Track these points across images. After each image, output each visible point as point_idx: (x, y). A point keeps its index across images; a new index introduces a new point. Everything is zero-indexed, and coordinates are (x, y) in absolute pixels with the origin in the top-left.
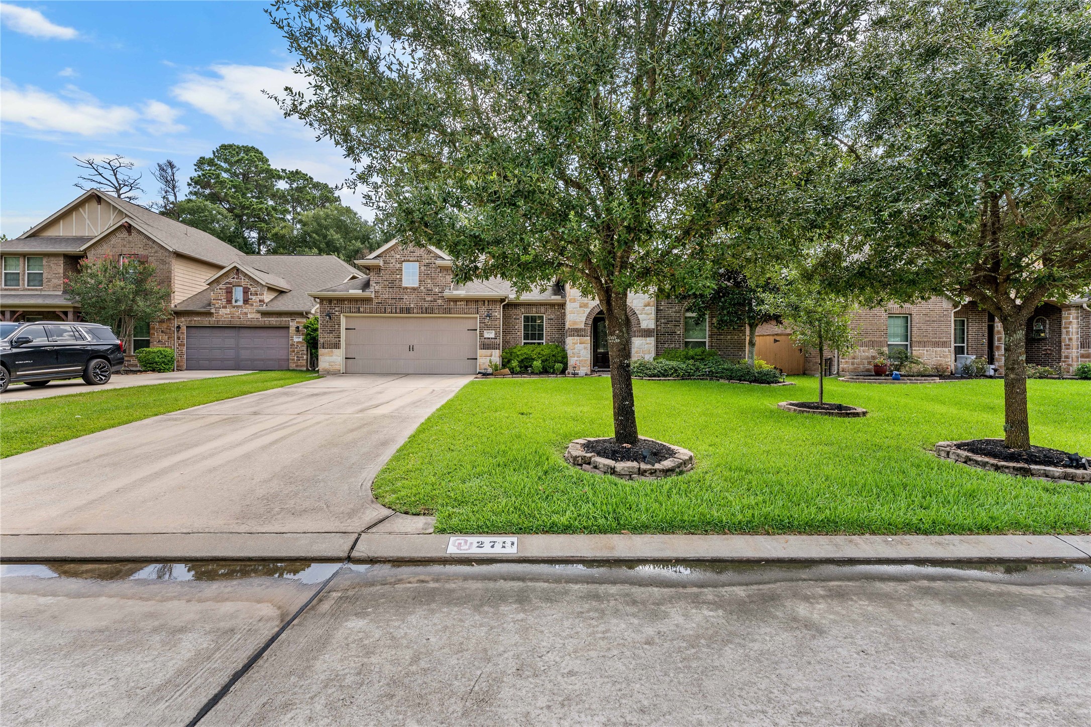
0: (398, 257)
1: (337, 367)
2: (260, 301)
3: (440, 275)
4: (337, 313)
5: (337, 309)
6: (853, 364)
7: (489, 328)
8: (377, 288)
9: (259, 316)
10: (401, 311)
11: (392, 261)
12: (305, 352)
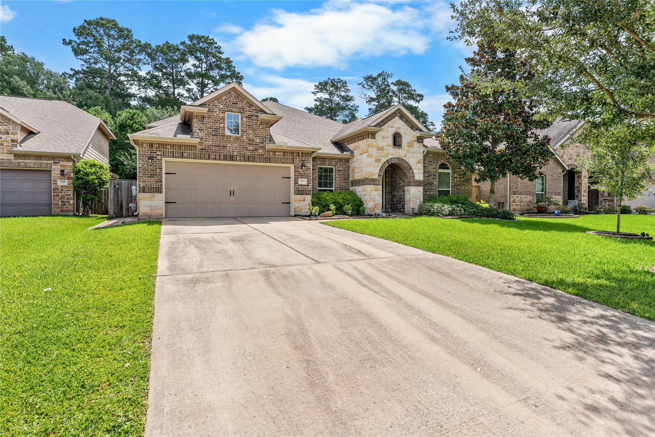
0: (222, 106)
1: (159, 212)
2: (12, 141)
3: (261, 127)
4: (159, 157)
5: (158, 153)
6: (521, 206)
7: (302, 176)
8: (200, 134)
9: (11, 157)
10: (225, 159)
11: (216, 110)
12: (72, 196)
